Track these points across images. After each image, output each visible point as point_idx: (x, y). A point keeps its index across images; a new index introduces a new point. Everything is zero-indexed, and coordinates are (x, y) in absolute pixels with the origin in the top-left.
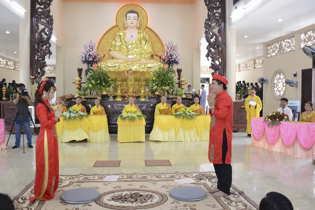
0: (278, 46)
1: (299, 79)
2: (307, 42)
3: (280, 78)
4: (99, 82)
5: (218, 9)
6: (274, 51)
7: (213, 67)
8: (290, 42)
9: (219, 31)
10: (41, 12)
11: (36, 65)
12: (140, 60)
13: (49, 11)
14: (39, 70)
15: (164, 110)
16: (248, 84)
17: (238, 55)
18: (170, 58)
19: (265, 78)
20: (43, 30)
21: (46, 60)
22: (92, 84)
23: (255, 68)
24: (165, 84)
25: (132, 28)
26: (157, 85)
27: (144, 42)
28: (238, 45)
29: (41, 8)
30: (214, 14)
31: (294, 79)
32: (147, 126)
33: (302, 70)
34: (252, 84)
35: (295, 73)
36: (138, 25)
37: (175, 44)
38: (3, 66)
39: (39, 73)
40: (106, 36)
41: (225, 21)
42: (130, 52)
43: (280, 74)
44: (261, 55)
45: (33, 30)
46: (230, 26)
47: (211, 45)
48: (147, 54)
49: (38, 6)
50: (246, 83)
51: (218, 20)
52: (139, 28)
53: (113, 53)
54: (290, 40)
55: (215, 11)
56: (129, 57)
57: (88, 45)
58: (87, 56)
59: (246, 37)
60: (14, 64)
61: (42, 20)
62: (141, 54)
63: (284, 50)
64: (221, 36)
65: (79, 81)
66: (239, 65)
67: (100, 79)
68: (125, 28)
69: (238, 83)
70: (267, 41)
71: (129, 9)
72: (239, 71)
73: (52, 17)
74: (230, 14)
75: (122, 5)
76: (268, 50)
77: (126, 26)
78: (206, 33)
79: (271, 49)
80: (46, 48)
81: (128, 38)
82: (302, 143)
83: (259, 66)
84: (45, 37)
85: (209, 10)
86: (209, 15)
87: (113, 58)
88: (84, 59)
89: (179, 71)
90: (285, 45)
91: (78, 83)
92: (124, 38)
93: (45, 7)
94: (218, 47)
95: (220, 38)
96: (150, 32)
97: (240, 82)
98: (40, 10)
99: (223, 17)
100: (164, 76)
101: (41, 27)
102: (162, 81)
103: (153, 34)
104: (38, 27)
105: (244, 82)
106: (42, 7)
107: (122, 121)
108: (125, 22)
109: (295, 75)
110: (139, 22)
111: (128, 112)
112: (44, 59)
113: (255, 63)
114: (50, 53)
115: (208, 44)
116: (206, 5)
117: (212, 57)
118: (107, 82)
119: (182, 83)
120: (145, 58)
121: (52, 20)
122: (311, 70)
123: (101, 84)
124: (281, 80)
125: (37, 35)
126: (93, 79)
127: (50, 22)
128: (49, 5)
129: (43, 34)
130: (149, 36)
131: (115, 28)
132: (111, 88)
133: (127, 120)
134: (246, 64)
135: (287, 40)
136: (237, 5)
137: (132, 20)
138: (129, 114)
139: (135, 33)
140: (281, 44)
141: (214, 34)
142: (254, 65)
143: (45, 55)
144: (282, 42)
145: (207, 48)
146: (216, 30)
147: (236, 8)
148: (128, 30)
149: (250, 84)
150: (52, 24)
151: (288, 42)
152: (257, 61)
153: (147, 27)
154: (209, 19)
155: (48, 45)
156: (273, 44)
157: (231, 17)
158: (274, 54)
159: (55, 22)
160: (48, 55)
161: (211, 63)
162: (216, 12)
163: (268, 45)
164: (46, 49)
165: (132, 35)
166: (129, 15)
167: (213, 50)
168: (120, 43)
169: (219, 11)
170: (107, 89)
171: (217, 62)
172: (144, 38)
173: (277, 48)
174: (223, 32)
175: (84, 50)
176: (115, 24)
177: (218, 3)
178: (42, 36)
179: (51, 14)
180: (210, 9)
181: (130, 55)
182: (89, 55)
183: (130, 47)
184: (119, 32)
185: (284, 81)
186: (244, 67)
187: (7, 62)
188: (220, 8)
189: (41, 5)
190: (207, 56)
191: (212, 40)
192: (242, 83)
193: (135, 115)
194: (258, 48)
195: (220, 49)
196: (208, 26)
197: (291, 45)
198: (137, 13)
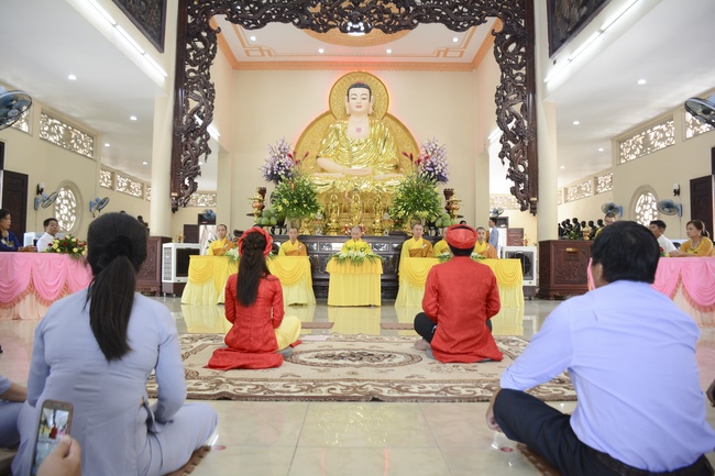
0: (640, 140)
1: (685, 200)
2: (699, 126)
3: (646, 203)
4: (296, 201)
5: (520, 67)
6: (632, 152)
7: (513, 175)
8: (665, 129)
9: (524, 109)
10: (193, 78)
11: (183, 174)
12: (374, 174)
13: (208, 76)
14: (187, 182)
15: (418, 250)
16: (584, 224)
17: (563, 167)
18: (431, 169)
19: (617, 205)
20: (197, 110)
21: (200, 163)
22: (284, 205)
23: (596, 193)
24: (420, 207)
25: (359, 114)
26: (406, 208)
27: (380, 142)
28: (561, 143)
29: (193, 71)
30: (513, 78)
31: (676, 200)
32: (386, 284)
33: (691, 181)
34: (591, 223)
35: (677, 188)
36: (371, 111)
37: (440, 145)
38: (121, 190)
39: (186, 187)
40: (310, 131)
41: (534, 93)
42: (356, 159)
43: (646, 194)
44: (610, 166)
45: (178, 111)
46: (543, 99)
47: (507, 136)
48: (388, 162)
49: (188, 67)
50: (580, 222)
51: (520, 88)
52: (371, 116)
53: (323, 162)
54: (664, 127)
55: (514, 72)
56: (354, 167)
57: (278, 146)
58: (275, 167)
59: (576, 123)
60: (142, 188)
61: (195, 92)
62: (376, 162)
63: (652, 147)
64: (527, 117)
65: (260, 201)
66: (566, 190)
67: (299, 196)
68: (347, 116)
69: (563, 223)
70: (619, 132)
71: (354, 81)
72: (566, 201)
73: (213, 86)
74: (544, 76)
75: (341, 73)
76: (621, 151)
77: (348, 112)
78: (498, 112)
79: (627, 147)
80: (201, 141)
81: (351, 133)
82: (693, 295)
83: (605, 189)
84: (200, 121)
85: (503, 71)
86: (503, 80)
87: (323, 170)
88: (269, 172)
89: (448, 193)
90: (655, 137)
91: (258, 204)
92: (343, 133)
93: (202, 70)
94: (522, 138)
95: (526, 123)
96: (392, 123)
97: (568, 221)
98: (192, 74)
99: (530, 83)
100: (419, 192)
101: (193, 104)
102: (414, 201)
103: (399, 127)
104: (188, 105)
105: (575, 220)
106: (196, 68)
107: (339, 266)
108: (347, 103)
109: (677, 192)
110: (371, 104)
111: (349, 249)
112: (196, 162)
113: (596, 183)
114: (208, 151)
115: (502, 132)
116: (498, 61)
117: (510, 158)
118: (310, 203)
119: (454, 206)
120: (383, 170)
121: (213, 91)
122: (710, 177)
123: (299, 205)
124: (649, 206)
125: (185, 118)
126: (286, 196)
127: (210, 95)
128: (208, 65)
129: (195, 116)
130: (390, 129)
131: (328, 117)
132: (319, 213)
133: (348, 263)
134: (579, 188)
135: (659, 127)
136: (557, 56)
137: (359, 99)
138: (351, 252)
139: (364, 123)
140: (647, 136)
141: (514, 114)
142: (596, 188)
143: (199, 154)
144: (649, 131)
145: (501, 141)
146: (517, 108)
147: (555, 62)
148: (351, 118)
149: (587, 224)
150: (212, 98)
151: (661, 131)
152: (600, 179)
153: (386, 114)
154: (503, 87)
155: (204, 137)
156: (631, 138)
157: (546, 80)
158: (633, 157)
159: (217, 95)
160: (204, 154)
161: (509, 170)
162: (517, 74)
163: (620, 140)
164: (200, 144)
165: (358, 128)
166: (353, 91)
167: (512, 145)
168: (337, 143)
169: (523, 71)
170: (312, 215)
171: (521, 169)
172: (381, 134)
173: (638, 144)
174: (530, 112)
175: (269, 157)
176: (328, 109)
177: (520, 57)
178: (194, 120)
179: (211, 81)
180: (505, 68)
181: (354, 164)
182: (279, 165)
183: (355, 149)
184: (334, 124)
185: (654, 206)
186: (574, 194)
187: (129, 184)
188: (525, 65)
189: (195, 65)
190: (502, 156)
191: (511, 126)
192: (571, 223)
193: (362, 255)
194: (601, 150)
195: (526, 142)
196: (501, 99)
197: (668, 135)
198: (368, 88)
